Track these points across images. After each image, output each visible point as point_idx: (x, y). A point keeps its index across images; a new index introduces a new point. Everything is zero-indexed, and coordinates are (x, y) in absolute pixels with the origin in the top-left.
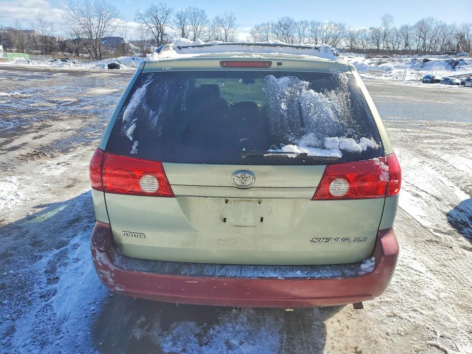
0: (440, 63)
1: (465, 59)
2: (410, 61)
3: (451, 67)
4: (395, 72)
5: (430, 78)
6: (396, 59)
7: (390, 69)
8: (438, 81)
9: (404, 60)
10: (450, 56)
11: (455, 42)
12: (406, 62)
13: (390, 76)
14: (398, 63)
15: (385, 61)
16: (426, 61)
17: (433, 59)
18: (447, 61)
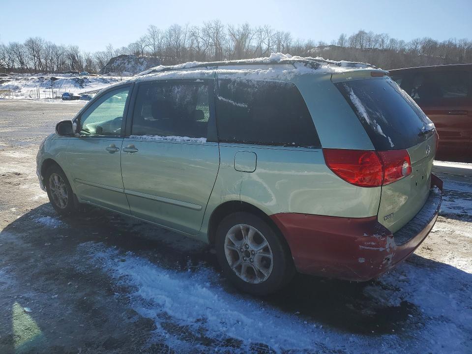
0: (68, 82)
1: (88, 77)
2: (37, 80)
3: (79, 85)
4: (24, 90)
5: (69, 95)
6: (20, 77)
7: (17, 88)
8: (77, 98)
9: (30, 78)
10: (74, 75)
11: (68, 62)
12: (33, 80)
13: (22, 95)
14: (24, 82)
15: (7, 79)
16: (53, 79)
17: (60, 77)
18: (74, 79)
